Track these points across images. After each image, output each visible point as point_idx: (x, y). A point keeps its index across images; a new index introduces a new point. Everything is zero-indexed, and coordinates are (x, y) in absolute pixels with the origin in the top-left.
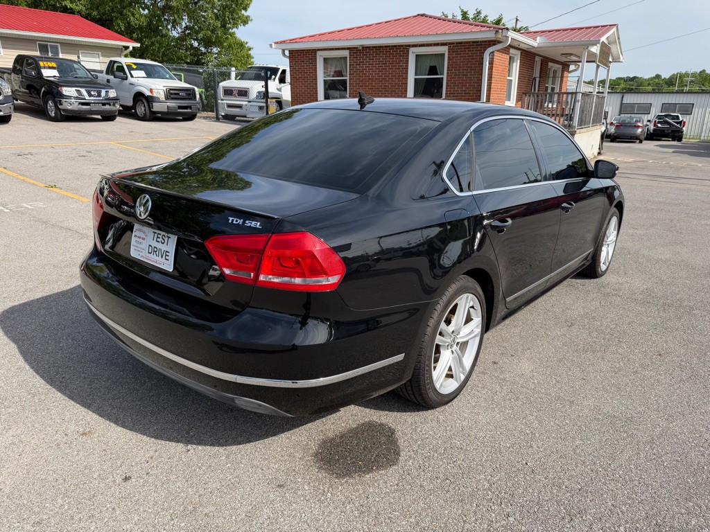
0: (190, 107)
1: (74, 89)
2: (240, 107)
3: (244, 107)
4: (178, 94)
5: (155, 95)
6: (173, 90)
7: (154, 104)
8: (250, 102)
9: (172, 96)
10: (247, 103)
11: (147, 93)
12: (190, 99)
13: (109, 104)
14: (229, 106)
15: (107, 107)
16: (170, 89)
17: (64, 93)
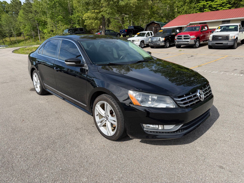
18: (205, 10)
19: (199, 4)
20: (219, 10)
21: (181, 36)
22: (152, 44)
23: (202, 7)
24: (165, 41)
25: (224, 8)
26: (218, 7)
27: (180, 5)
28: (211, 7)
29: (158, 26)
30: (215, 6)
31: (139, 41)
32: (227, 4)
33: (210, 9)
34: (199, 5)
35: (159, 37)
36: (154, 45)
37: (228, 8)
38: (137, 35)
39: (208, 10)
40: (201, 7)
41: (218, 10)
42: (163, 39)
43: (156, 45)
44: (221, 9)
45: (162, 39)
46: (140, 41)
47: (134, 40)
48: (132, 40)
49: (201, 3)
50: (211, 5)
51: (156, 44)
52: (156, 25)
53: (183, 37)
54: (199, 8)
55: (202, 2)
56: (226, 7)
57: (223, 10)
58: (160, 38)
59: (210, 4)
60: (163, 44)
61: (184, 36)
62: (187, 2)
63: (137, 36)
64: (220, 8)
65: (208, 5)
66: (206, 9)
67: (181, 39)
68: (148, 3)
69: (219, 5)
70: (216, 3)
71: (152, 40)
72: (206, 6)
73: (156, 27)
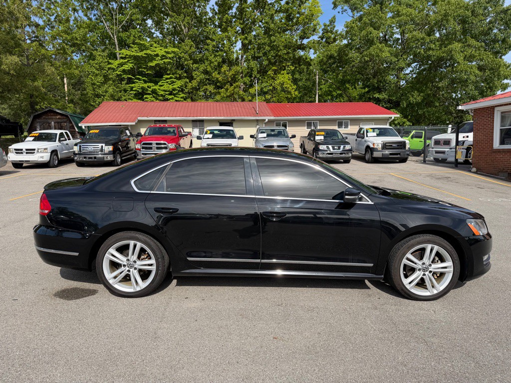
0: (399, 154)
1: (326, 146)
2: (443, 152)
3: (446, 153)
4: (391, 146)
5: (375, 147)
6: (388, 143)
7: (374, 152)
8: (451, 149)
9: (387, 147)
10: (448, 149)
11: (371, 146)
12: (401, 149)
13: (345, 153)
14: (437, 152)
15: (343, 155)
16: (386, 143)
17: (320, 148)
18: (146, 98)
19: (133, 85)
20: (169, 99)
21: (151, 144)
22: (85, 158)
23: (140, 91)
24: (114, 153)
25: (176, 99)
26: (166, 94)
27: (98, 82)
28: (156, 93)
29: (65, 120)
30: (162, 93)
31: (47, 152)
32: (179, 91)
33: (154, 97)
34: (133, 87)
35: (100, 145)
36: (90, 160)
37: (181, 98)
38: (33, 138)
39: (151, 97)
40: (138, 91)
41: (167, 100)
42: (111, 148)
43: (95, 160)
44: (172, 99)
45: (108, 148)
46: (49, 151)
47: (34, 150)
48: (27, 150)
49: (136, 85)
50: (155, 90)
51: (95, 158)
52: (58, 117)
53: (154, 146)
54: (134, 92)
55: (137, 82)
56: (178, 97)
57: (176, 101)
58: (102, 146)
59: (153, 88)
60: (110, 158)
61: (157, 144)
62: (111, 78)
63: (33, 140)
64: (170, 97)
65: (149, 89)
66: (148, 96)
67: (151, 148)
68: (44, 70)
69: (168, 91)
70: (162, 88)
71: (82, 149)
72: (147, 90)
73: (59, 120)
